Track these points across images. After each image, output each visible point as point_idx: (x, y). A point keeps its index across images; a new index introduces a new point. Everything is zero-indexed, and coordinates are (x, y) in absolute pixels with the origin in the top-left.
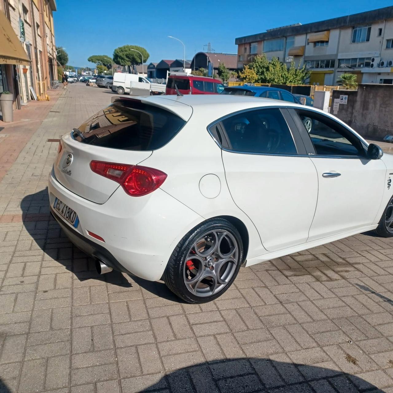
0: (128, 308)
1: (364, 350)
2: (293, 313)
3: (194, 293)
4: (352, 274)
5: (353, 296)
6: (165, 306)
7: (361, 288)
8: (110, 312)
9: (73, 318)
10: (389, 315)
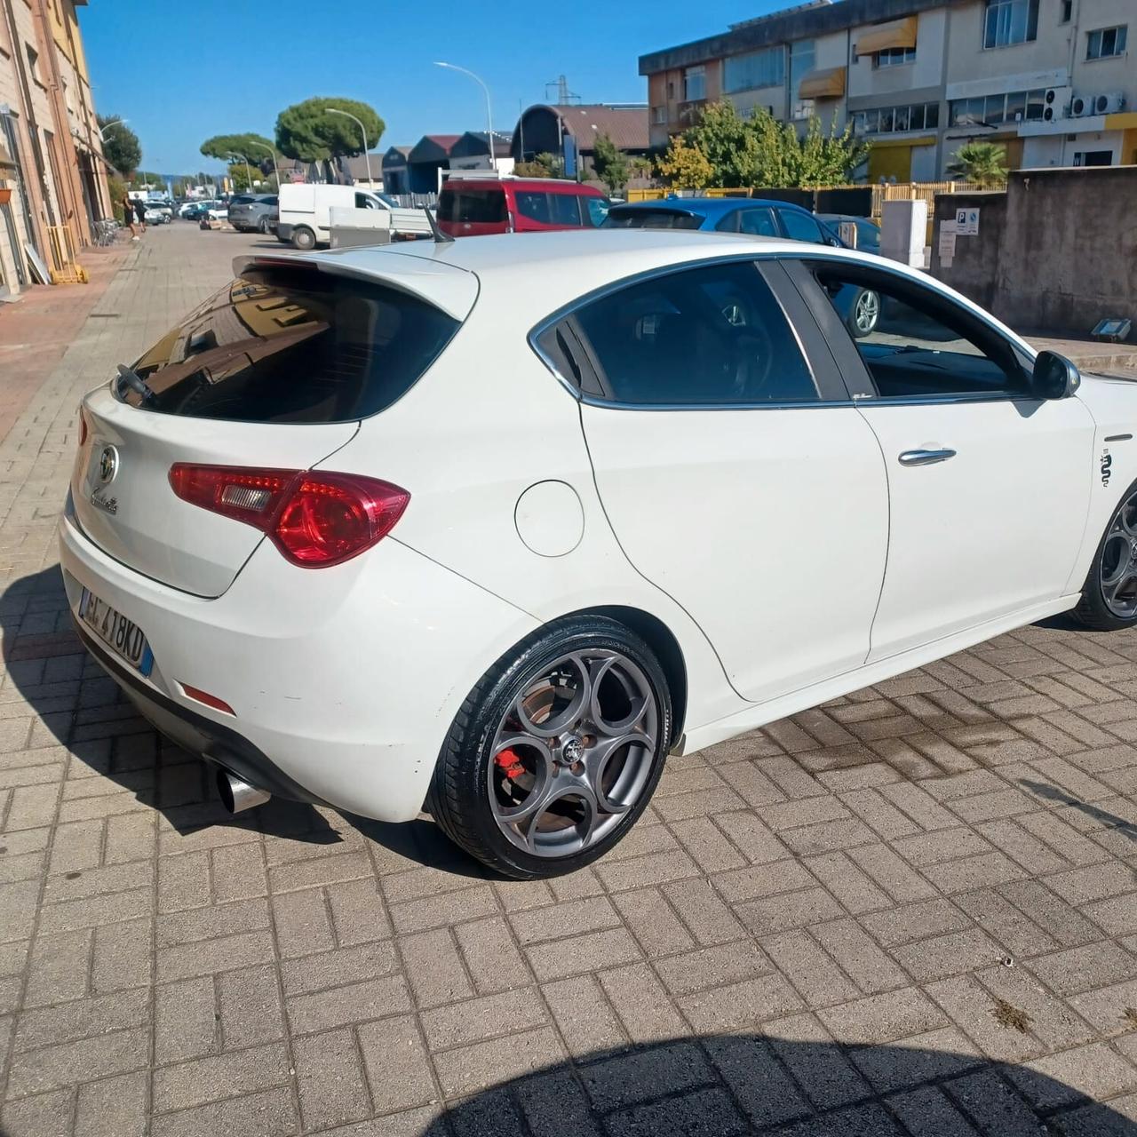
0: (330, 909)
1: (1050, 983)
2: (831, 886)
3: (529, 849)
4: (1010, 752)
5: (1011, 819)
6: (444, 893)
7: (1036, 793)
8: (274, 924)
9: (160, 954)
10: (1123, 867)
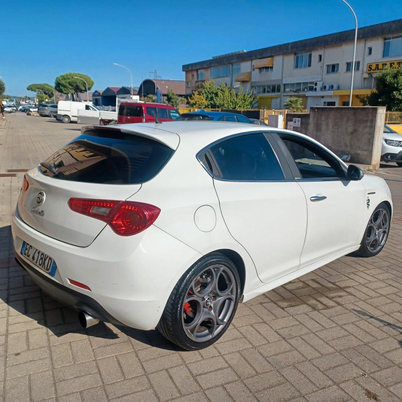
0: (119, 364)
3: (194, 339)
4: (346, 299)
5: (353, 323)
6: (161, 357)
7: (359, 314)
8: (99, 371)
9: (57, 384)
